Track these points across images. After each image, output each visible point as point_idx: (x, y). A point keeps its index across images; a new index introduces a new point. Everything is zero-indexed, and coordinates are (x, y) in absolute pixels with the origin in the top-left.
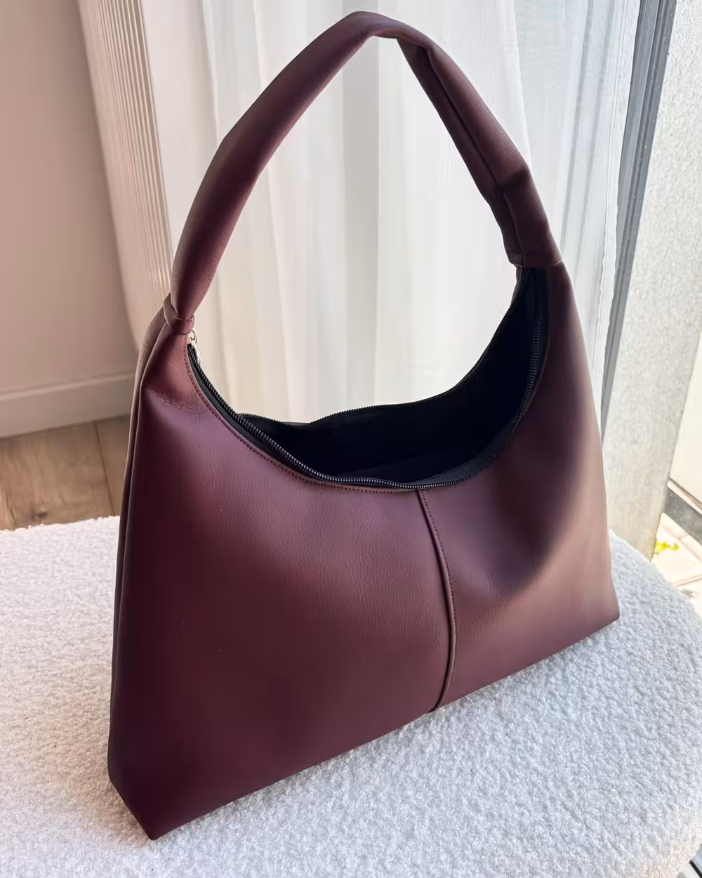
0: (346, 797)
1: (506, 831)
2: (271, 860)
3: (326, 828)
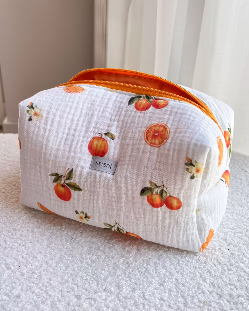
0: (131, 259)
1: (221, 296)
2: (82, 278)
3: (116, 270)
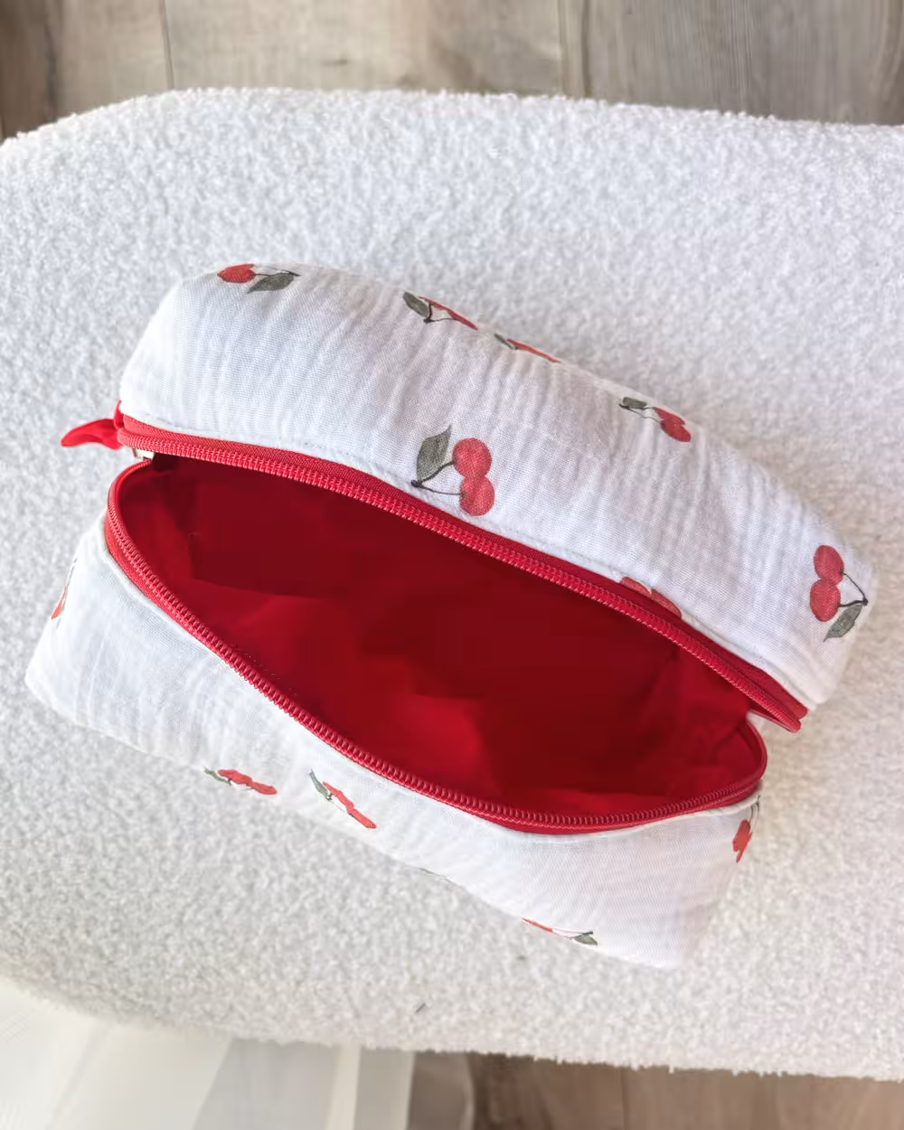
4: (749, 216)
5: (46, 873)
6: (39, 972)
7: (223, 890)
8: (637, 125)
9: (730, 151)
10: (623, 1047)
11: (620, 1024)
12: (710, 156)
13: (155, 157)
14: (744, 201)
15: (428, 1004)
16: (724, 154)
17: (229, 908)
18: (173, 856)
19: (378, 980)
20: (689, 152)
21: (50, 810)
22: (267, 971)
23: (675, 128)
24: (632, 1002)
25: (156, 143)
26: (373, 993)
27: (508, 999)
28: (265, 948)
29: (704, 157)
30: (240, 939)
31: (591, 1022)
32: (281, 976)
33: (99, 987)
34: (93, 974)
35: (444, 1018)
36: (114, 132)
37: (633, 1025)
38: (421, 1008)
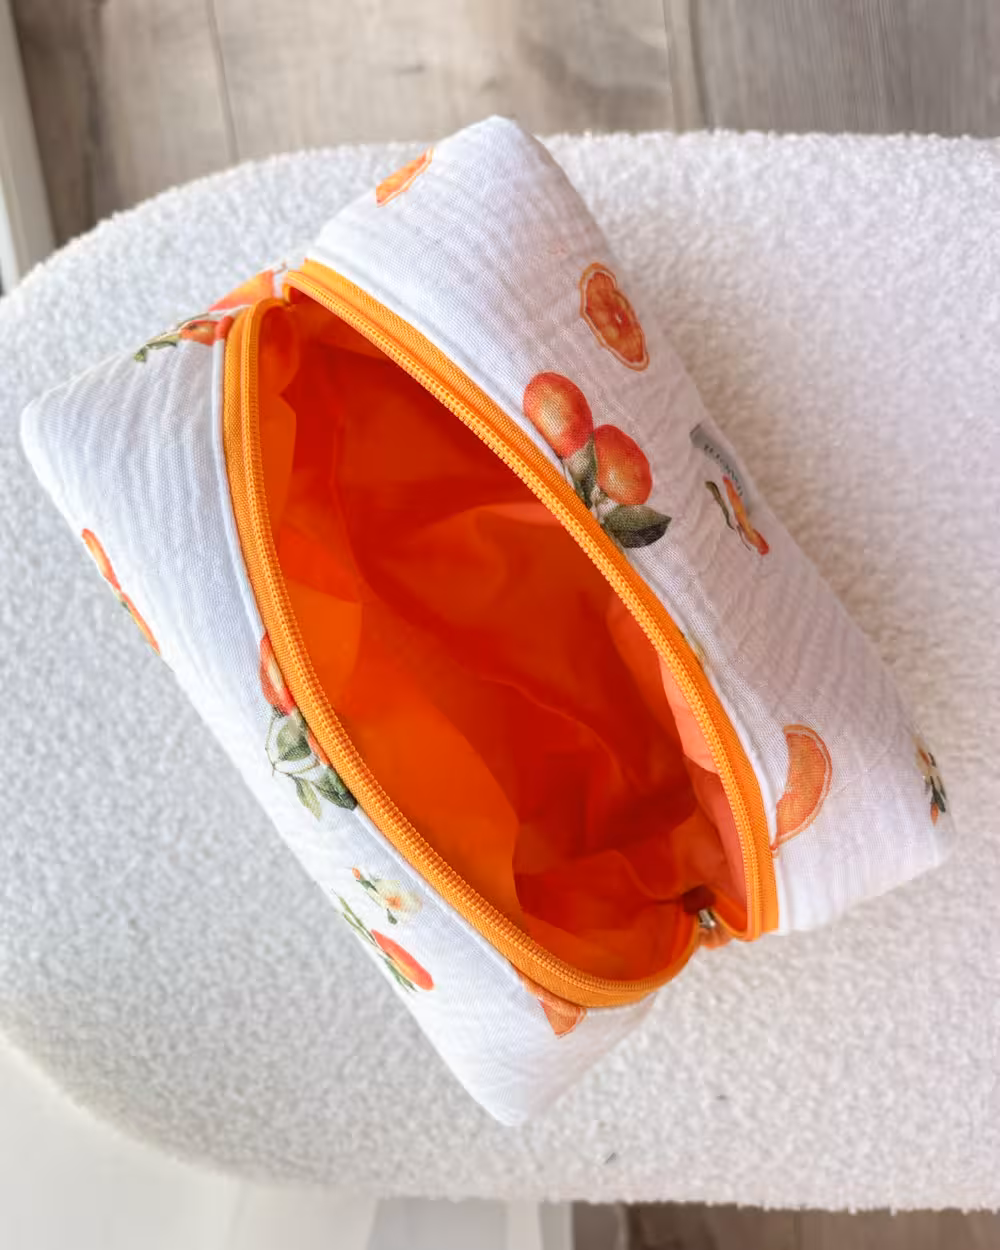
4: (949, 255)
5: (190, 1030)
6: (189, 1136)
7: (385, 1039)
8: (815, 160)
9: (923, 181)
10: (841, 1191)
11: (836, 1166)
12: (900, 189)
13: (271, 232)
14: (941, 239)
15: (621, 1153)
16: (916, 187)
17: (393, 1058)
18: (329, 1004)
19: (562, 1128)
20: (875, 187)
21: (192, 960)
22: (438, 1126)
23: (858, 160)
24: (849, 1141)
25: (270, 215)
26: (557, 1144)
27: (708, 1143)
28: (434, 1100)
29: (893, 192)
30: (406, 1092)
31: (803, 1166)
32: (455, 1129)
33: (254, 1149)
34: (248, 1136)
35: (637, 1168)
36: (222, 208)
37: (850, 1167)
38: (612, 1158)
